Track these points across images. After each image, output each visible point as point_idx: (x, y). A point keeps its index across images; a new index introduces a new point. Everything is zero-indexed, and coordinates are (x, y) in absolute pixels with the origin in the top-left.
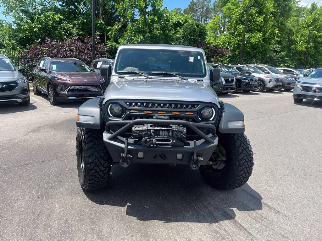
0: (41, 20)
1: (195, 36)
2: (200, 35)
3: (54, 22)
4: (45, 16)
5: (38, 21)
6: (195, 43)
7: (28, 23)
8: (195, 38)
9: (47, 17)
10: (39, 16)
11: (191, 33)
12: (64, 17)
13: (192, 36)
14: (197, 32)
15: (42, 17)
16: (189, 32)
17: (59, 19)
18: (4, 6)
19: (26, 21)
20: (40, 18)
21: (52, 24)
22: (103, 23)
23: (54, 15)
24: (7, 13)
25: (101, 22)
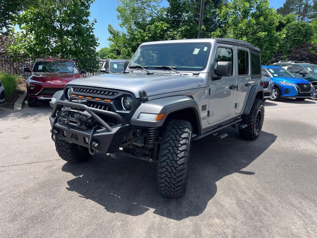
0: (152, 29)
1: (299, 37)
2: (305, 36)
3: (161, 31)
4: (156, 26)
5: (149, 30)
6: (299, 44)
7: (141, 32)
8: (300, 39)
9: (156, 27)
10: (150, 26)
11: (294, 34)
12: (169, 26)
13: (296, 37)
14: (302, 32)
15: (153, 27)
16: (292, 33)
17: (166, 28)
18: (121, 19)
19: (140, 31)
20: (151, 27)
21: (160, 32)
22: (205, 29)
23: (162, 24)
24: (123, 25)
25: (203, 28)
